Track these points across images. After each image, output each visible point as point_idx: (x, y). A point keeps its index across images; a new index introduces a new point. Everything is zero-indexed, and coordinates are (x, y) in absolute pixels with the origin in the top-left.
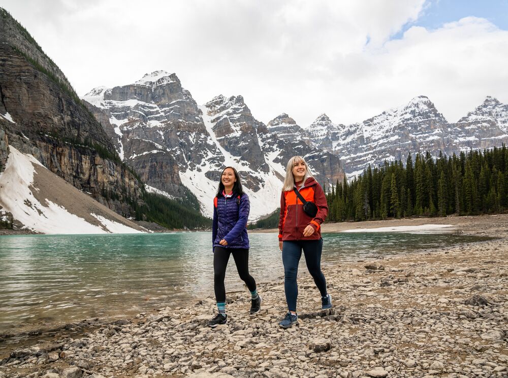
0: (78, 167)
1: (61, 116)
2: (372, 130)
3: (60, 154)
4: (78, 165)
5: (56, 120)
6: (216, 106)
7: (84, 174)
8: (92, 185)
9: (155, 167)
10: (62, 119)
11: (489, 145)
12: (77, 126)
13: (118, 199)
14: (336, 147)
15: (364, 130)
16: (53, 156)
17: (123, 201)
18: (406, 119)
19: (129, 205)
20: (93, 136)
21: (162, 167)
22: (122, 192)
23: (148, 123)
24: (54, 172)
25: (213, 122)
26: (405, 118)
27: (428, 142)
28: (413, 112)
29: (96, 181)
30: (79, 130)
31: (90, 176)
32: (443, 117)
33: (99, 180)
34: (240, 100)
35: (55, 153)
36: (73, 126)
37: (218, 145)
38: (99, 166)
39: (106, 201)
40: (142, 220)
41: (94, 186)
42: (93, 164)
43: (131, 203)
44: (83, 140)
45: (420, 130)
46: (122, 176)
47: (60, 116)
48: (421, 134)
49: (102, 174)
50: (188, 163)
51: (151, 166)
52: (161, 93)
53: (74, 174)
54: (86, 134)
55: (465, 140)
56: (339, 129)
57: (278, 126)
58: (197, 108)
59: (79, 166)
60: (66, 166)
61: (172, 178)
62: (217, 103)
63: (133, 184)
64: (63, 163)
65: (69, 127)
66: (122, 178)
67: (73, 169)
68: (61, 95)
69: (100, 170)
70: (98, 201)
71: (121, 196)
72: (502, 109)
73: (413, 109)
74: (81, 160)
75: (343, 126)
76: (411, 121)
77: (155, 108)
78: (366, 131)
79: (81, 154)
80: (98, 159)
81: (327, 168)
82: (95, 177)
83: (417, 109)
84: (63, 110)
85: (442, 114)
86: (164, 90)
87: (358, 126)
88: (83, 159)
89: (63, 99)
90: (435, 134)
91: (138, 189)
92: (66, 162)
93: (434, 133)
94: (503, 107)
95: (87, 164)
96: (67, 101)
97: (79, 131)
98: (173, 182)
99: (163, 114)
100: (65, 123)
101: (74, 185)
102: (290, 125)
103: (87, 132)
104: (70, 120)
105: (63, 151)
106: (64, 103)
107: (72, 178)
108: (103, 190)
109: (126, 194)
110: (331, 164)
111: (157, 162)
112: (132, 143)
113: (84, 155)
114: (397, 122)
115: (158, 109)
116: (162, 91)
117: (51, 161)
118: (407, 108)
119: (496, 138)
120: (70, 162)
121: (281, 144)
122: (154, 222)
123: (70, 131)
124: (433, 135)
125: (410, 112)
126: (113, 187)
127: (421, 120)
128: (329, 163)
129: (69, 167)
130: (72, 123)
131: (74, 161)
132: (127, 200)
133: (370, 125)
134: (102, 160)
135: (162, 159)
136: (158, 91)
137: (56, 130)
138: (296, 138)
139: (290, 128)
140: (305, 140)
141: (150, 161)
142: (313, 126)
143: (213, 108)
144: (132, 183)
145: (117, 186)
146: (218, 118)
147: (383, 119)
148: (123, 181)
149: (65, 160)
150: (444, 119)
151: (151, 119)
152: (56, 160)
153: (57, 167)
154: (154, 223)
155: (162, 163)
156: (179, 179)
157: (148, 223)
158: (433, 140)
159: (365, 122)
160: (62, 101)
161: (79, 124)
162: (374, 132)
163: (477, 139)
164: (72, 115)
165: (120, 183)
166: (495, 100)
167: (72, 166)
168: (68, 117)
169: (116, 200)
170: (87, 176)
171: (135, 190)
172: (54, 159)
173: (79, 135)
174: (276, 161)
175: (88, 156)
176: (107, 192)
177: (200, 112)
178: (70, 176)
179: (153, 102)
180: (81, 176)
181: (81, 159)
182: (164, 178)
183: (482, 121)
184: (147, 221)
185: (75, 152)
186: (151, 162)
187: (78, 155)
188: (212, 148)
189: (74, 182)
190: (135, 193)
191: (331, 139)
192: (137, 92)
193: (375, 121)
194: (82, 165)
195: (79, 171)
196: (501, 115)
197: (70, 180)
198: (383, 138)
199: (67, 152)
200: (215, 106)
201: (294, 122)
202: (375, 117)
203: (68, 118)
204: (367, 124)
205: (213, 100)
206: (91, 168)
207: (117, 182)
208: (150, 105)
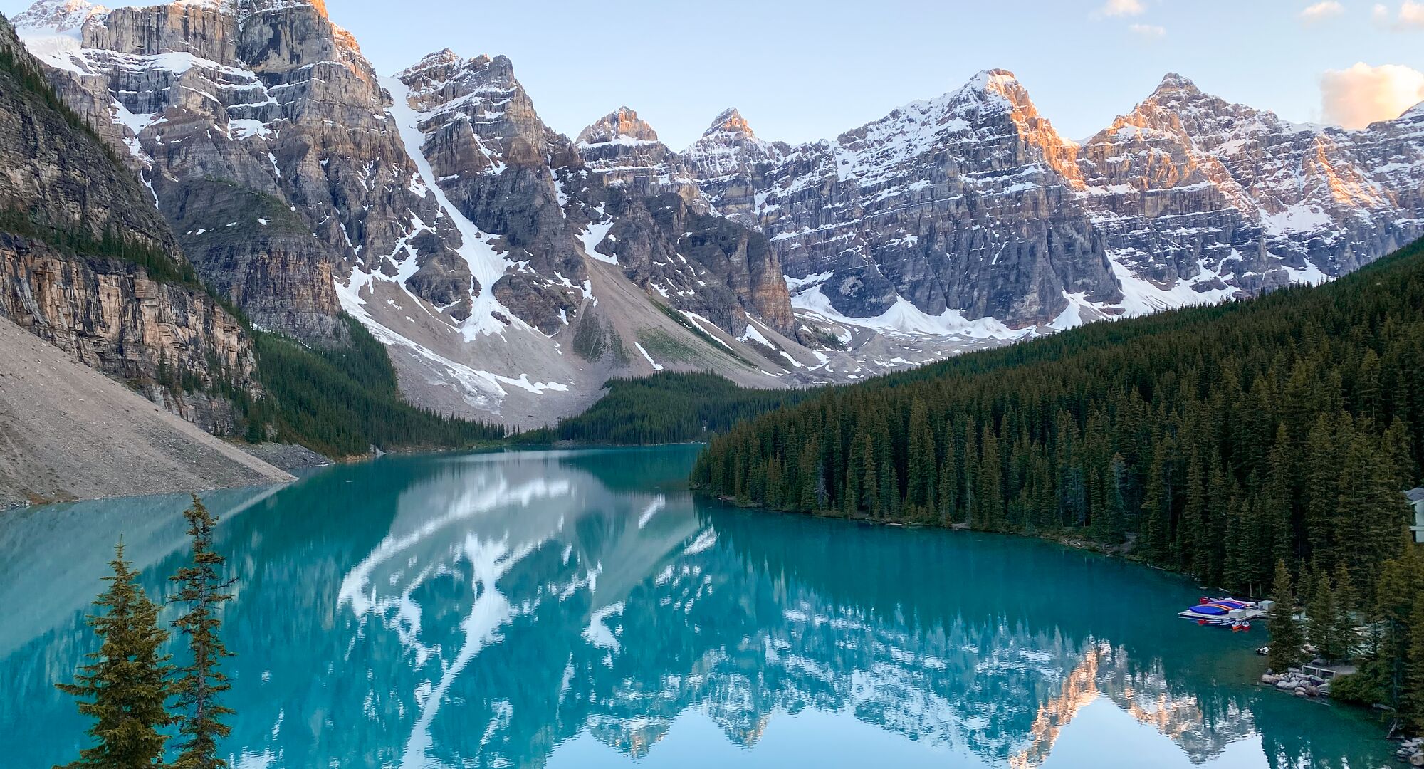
0: (88, 308)
1: (33, 166)
2: (861, 163)
3: (40, 275)
4: (89, 302)
5: (20, 177)
6: (434, 82)
7: (105, 326)
8: (131, 354)
9: (265, 267)
10: (37, 174)
11: (1166, 207)
12: (78, 194)
13: (201, 390)
14: (762, 207)
15: (839, 159)
16: (19, 281)
17: (214, 392)
18: (952, 135)
19: (230, 402)
20: (121, 216)
21: (284, 267)
22: (210, 369)
23: (229, 128)
24: (23, 325)
25: (423, 127)
26: (951, 130)
27: (1008, 197)
28: (970, 115)
29: (140, 344)
30: (83, 203)
31: (122, 330)
32: (1050, 130)
33: (148, 340)
34: (502, 67)
35: (23, 274)
36: (67, 194)
37: (441, 198)
38: (147, 302)
39: (170, 398)
40: (265, 439)
41: (136, 357)
42: (132, 298)
43: (233, 396)
44: (97, 234)
45: (990, 162)
46: (206, 322)
47: (28, 167)
48: (992, 175)
49: (155, 325)
50: (356, 250)
51: (252, 264)
52: (265, 38)
53: (80, 327)
54: (104, 214)
55: (1104, 192)
56: (773, 155)
57: (607, 143)
58: (375, 85)
59: (93, 306)
60: (57, 307)
61: (316, 297)
62: (433, 74)
63: (235, 343)
64: (48, 299)
65: (56, 198)
66: (206, 330)
67: (76, 315)
68: (28, 108)
69: (149, 314)
70: (152, 399)
71: (209, 379)
72: (1203, 110)
73: (973, 105)
74: (96, 288)
75: (784, 148)
76: (965, 140)
77: (249, 81)
78: (845, 163)
79: (97, 272)
80: (144, 283)
81: (739, 270)
82: (138, 332)
83: (982, 107)
84: (36, 148)
85: (1047, 121)
86: (274, 27)
87: (825, 148)
88: (102, 284)
89: (34, 119)
90: (1029, 178)
91: (246, 355)
92: (55, 296)
93: (1026, 173)
94: (1205, 104)
95: (113, 299)
96: (45, 122)
97: (83, 205)
98: (319, 308)
99: (273, 100)
100: (42, 186)
101: (81, 358)
102: (641, 143)
103: (107, 207)
104: (58, 178)
105: (46, 264)
106: (39, 128)
107: (74, 338)
108: (162, 365)
109: (220, 373)
110: (749, 258)
111: (269, 253)
112: (187, 193)
113: (105, 274)
114: (931, 140)
115: (259, 84)
116: (268, 32)
117: (15, 295)
118: (957, 101)
119: (1185, 189)
120: (67, 295)
121: (616, 201)
122: (296, 441)
123: (59, 208)
124: (1021, 180)
125: (963, 114)
126: (185, 358)
127: (991, 138)
128: (745, 255)
129: (65, 311)
130: (66, 186)
131: (76, 292)
132: (223, 387)
133: (855, 147)
134: (155, 288)
135: (284, 244)
136: (256, 30)
137: (20, 206)
138: (656, 179)
139: (641, 149)
140: (680, 185)
141: (249, 248)
142: (703, 145)
143: (423, 87)
144: (233, 340)
145: (195, 352)
146: (440, 119)
147: (890, 131)
148: (210, 338)
149: (54, 291)
150: (1052, 133)
151: (239, 115)
152: (28, 293)
153: (31, 313)
154: (295, 445)
155: (285, 253)
156: (333, 298)
157: (281, 447)
158: (1021, 193)
159: (844, 139)
160: (31, 123)
161: (84, 187)
162: (865, 167)
163: (1135, 191)
164: (62, 164)
165: (203, 344)
166: (1188, 84)
167: (74, 306)
168: (52, 166)
169: (196, 391)
170: (114, 330)
171: (238, 356)
172: (22, 290)
173: (85, 217)
174: (603, 247)
175: (114, 277)
176: (171, 373)
177: (385, 97)
178: (68, 334)
179: (243, 64)
180: (99, 331)
181: (98, 285)
182: (293, 297)
183: (1151, 144)
184: (277, 440)
185: (80, 269)
186: (253, 251)
187: (86, 275)
188: (426, 207)
189: (79, 348)
190: (241, 365)
191: (752, 181)
192: (192, 30)
193: (870, 137)
194: (100, 302)
195: (93, 317)
196: (1200, 127)
197: (69, 346)
198: (889, 184)
199: (57, 268)
200: (427, 83)
201: (650, 134)
202: (873, 123)
203: (50, 172)
204: (848, 145)
205: (423, 65)
206: (125, 309)
207: (195, 341)
208: (236, 72)
